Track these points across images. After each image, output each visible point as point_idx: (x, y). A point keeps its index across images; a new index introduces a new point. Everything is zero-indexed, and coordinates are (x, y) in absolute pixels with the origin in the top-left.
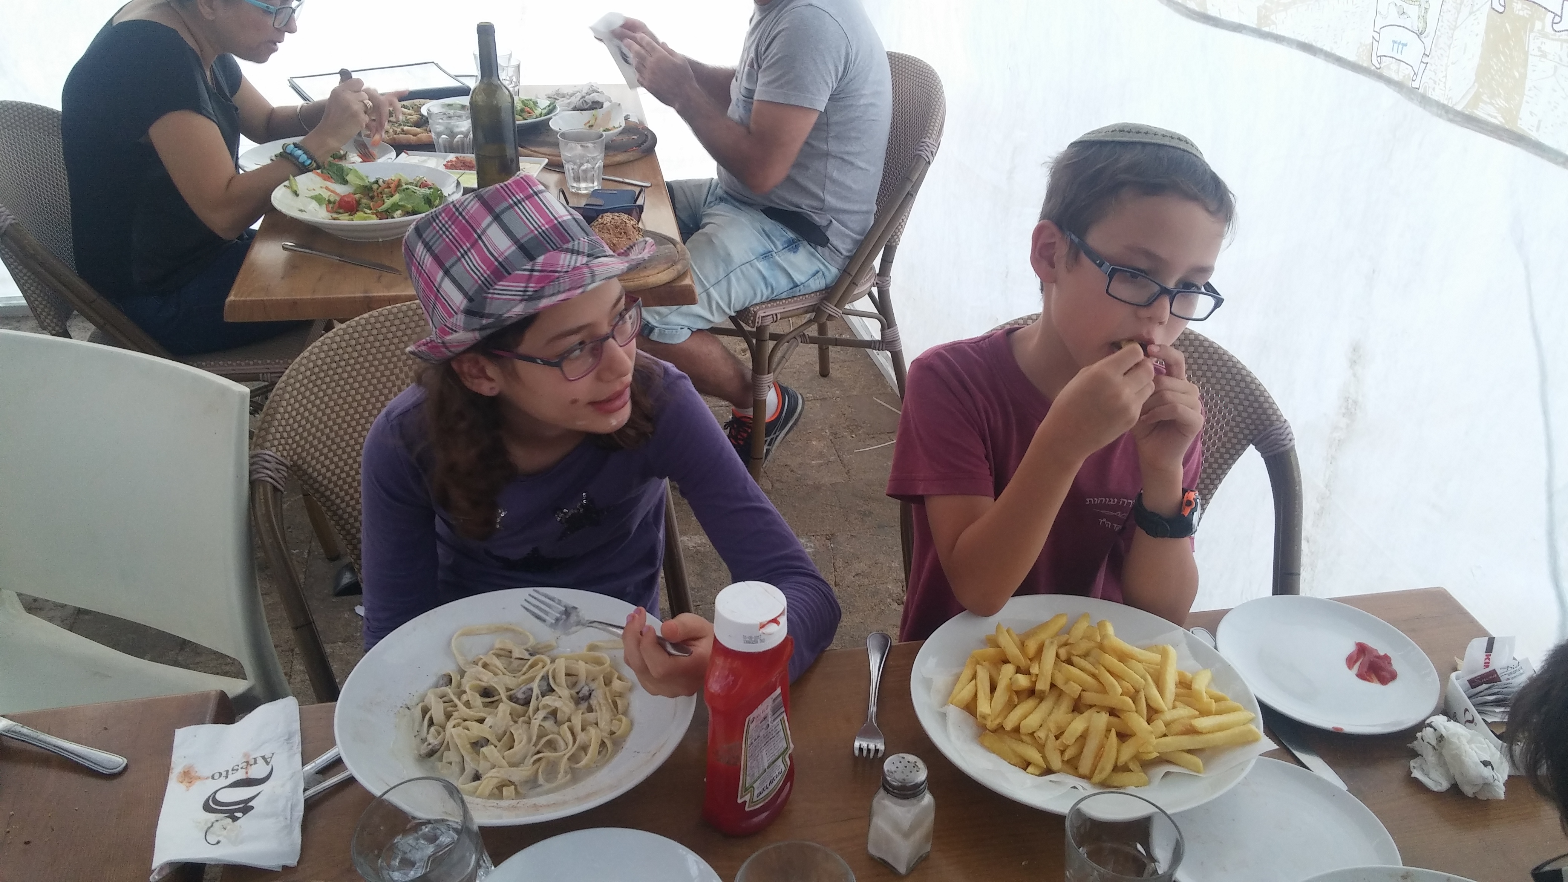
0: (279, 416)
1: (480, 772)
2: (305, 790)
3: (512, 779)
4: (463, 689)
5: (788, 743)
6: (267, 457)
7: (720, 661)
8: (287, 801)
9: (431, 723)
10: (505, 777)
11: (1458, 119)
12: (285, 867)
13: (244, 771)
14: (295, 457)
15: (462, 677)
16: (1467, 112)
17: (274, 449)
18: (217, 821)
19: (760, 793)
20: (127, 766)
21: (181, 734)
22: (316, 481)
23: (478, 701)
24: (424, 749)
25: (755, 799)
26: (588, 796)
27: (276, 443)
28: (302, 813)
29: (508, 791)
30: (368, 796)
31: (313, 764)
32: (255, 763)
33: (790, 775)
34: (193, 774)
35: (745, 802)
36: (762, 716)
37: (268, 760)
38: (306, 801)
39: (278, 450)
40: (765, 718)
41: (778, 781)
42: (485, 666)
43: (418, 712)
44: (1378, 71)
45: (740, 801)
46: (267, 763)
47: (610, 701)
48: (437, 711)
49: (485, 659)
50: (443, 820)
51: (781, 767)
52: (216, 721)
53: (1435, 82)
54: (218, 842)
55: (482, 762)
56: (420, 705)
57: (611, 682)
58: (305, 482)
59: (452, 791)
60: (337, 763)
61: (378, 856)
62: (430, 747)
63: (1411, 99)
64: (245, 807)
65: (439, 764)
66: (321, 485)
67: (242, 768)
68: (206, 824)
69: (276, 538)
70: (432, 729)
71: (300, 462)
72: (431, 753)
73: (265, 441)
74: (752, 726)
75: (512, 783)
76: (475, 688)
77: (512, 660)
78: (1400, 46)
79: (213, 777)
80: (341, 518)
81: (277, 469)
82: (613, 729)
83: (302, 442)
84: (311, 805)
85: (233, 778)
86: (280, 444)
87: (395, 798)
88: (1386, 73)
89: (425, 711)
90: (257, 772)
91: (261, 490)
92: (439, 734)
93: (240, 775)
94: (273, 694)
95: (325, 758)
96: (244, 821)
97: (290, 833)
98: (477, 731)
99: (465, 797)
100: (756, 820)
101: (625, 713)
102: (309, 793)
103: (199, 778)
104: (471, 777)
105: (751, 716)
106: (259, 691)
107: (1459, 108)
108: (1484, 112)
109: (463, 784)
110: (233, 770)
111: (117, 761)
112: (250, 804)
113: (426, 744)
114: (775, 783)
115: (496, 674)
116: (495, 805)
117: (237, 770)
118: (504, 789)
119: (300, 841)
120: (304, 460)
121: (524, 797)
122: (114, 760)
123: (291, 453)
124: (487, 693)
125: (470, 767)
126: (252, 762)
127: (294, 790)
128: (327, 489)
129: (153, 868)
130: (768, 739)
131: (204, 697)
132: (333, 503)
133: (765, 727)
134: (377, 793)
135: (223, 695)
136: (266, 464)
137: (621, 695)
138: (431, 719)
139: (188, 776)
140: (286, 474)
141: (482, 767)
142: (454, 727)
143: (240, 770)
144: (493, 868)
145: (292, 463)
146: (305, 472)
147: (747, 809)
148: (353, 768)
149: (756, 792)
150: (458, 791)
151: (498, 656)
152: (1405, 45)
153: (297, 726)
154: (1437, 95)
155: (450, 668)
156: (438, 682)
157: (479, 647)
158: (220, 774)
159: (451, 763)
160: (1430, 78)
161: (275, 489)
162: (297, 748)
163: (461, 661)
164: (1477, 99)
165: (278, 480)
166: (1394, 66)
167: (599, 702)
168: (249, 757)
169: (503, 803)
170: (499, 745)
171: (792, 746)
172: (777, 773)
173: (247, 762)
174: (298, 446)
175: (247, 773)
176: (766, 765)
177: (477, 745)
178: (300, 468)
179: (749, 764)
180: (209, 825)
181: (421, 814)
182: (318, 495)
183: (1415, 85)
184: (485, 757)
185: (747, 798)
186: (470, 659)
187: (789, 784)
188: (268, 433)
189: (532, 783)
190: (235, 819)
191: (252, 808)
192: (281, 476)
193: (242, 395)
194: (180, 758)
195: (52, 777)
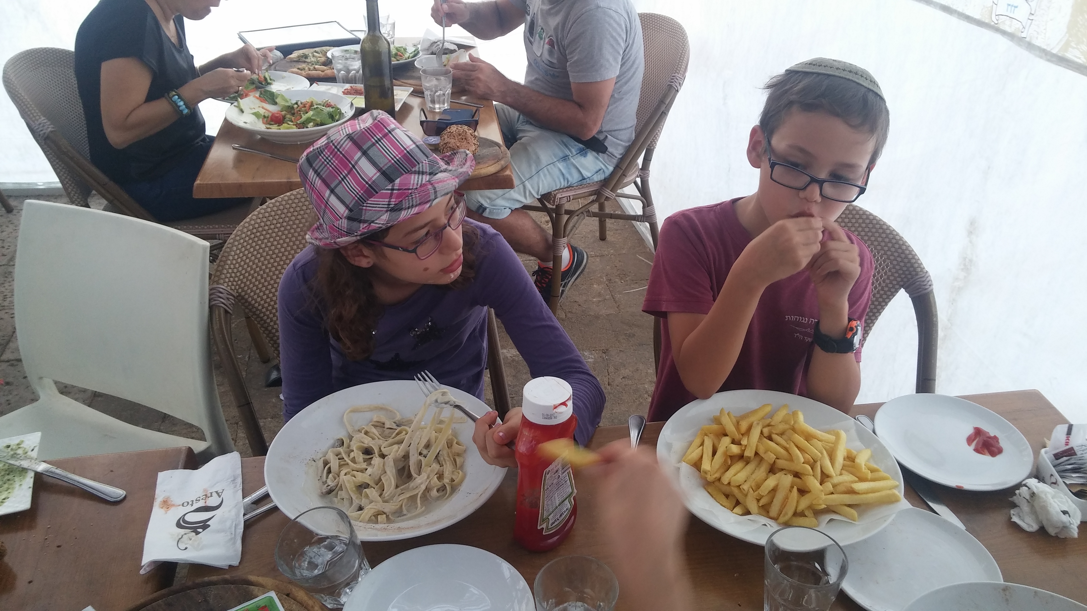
0: (229, 262)
1: (363, 505)
2: (244, 515)
3: (385, 511)
4: (351, 448)
5: (572, 489)
6: (221, 290)
7: (526, 432)
8: (233, 522)
9: (329, 471)
10: (381, 509)
11: (1054, 59)
12: (230, 566)
13: (204, 501)
14: (240, 290)
15: (350, 441)
16: (1060, 55)
17: (226, 284)
18: (185, 534)
19: (553, 523)
20: (125, 497)
21: (162, 476)
22: (253, 307)
23: (360, 457)
24: (325, 489)
25: (550, 527)
26: (435, 523)
27: (227, 280)
28: (242, 530)
29: (381, 518)
30: (287, 518)
31: (250, 498)
32: (211, 496)
33: (574, 511)
34: (170, 503)
35: (543, 528)
36: (555, 470)
37: (220, 494)
38: (245, 522)
39: (228, 286)
40: (557, 471)
41: (566, 515)
42: (366, 433)
43: (321, 464)
44: (996, 25)
45: (539, 528)
46: (220, 496)
47: (452, 459)
48: (334, 464)
49: (366, 428)
50: (337, 536)
51: (568, 505)
52: (185, 468)
53: (1038, 33)
54: (186, 548)
55: (363, 499)
56: (322, 459)
57: (452, 446)
58: (247, 307)
59: (343, 516)
60: (266, 497)
61: (293, 560)
62: (329, 487)
63: (1020, 45)
64: (204, 525)
65: (335, 499)
66: (257, 310)
67: (202, 499)
68: (178, 536)
69: (227, 346)
70: (331, 476)
71: (243, 294)
72: (330, 492)
73: (220, 279)
74: (548, 476)
75: (385, 513)
76: (359, 448)
77: (385, 429)
78: (1013, 8)
79: (183, 505)
80: (270, 332)
81: (228, 298)
82: (454, 477)
83: (245, 280)
84: (248, 525)
85: (196, 506)
86: (230, 281)
87: (305, 521)
88: (1002, 27)
89: (326, 463)
90: (213, 502)
91: (217, 312)
92: (335, 479)
93: (201, 504)
94: (223, 450)
95: (257, 493)
96: (204, 535)
97: (234, 543)
98: (361, 478)
99: (352, 522)
100: (550, 541)
101: (462, 467)
102: (247, 517)
103: (173, 505)
104: (357, 508)
105: (547, 470)
106: (214, 449)
107: (1055, 51)
108: (1072, 55)
109: (352, 513)
110: (196, 500)
111: (119, 493)
112: (208, 523)
113: (326, 485)
114: (563, 516)
115: (373, 439)
116: (372, 527)
117: (199, 500)
118: (379, 517)
119: (241, 549)
120: (246, 292)
121: (393, 522)
122: (117, 492)
123: (237, 287)
124: (368, 452)
125: (356, 502)
126: (209, 495)
127: (237, 515)
128: (261, 312)
129: (143, 564)
130: (559, 485)
131: (178, 451)
132: (265, 322)
133: (557, 477)
134: (292, 517)
135: (190, 450)
136: (221, 295)
137: (459, 455)
138: (330, 468)
139: (166, 504)
140: (233, 302)
141: (364, 502)
142: (346, 474)
143: (201, 500)
144: (370, 569)
145: (237, 294)
146: (246, 301)
147: (544, 534)
148: (276, 501)
149: (550, 522)
150: (347, 517)
151: (375, 426)
152: (1016, 7)
153: (239, 471)
154: (1038, 42)
155: (342, 435)
156: (335, 444)
157: (363, 420)
158: (188, 503)
159: (343, 499)
160: (1035, 31)
161: (226, 312)
162: (239, 486)
163: (350, 431)
164: (1067, 46)
165: (228, 305)
166: (1008, 22)
167: (444, 459)
168: (207, 492)
169: (377, 526)
170: (376, 487)
171: (575, 491)
172: (565, 509)
173: (206, 495)
174: (242, 282)
175: (205, 502)
176: (558, 503)
177: (362, 487)
178: (243, 298)
179: (545, 502)
180: (180, 537)
181: (322, 532)
182: (255, 317)
183: (1023, 35)
184: (367, 496)
185: (544, 526)
186: (357, 428)
187: (573, 517)
188: (222, 273)
189: (399, 513)
190: (198, 533)
191: (209, 526)
192: (231, 303)
193: (204, 247)
194: (161, 491)
195: (76, 503)
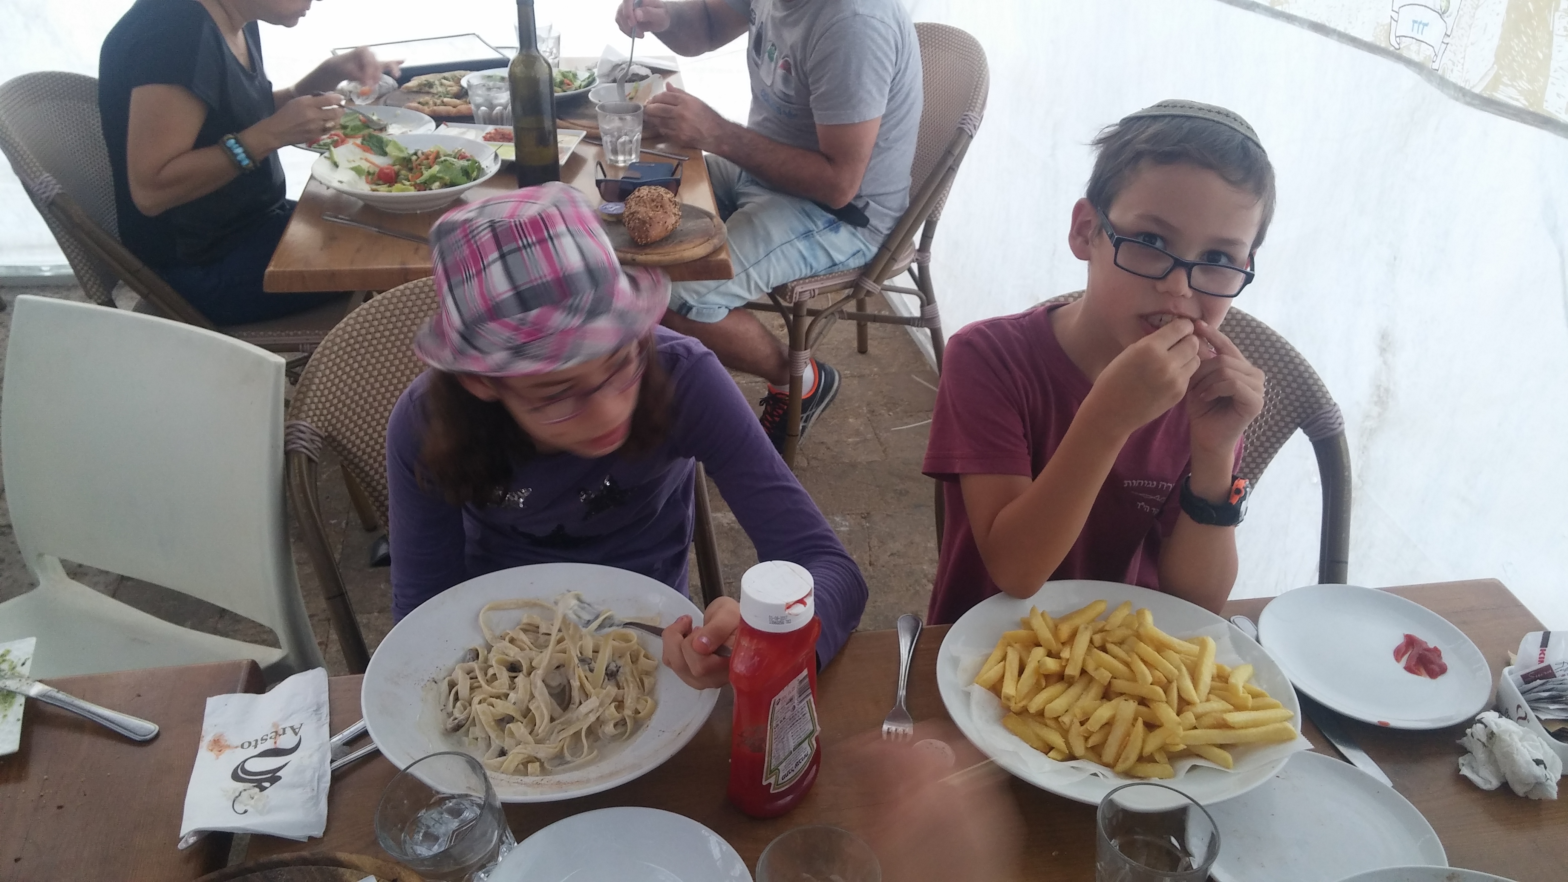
0: (314, 387)
1: (506, 748)
2: (332, 761)
3: (538, 756)
4: (490, 663)
5: (814, 725)
6: (302, 428)
7: (745, 643)
8: (314, 773)
9: (456, 699)
10: (533, 754)
11: (1477, 102)
12: (311, 838)
13: (273, 741)
14: (330, 429)
15: (489, 652)
16: (1485, 95)
17: (309, 420)
18: (245, 790)
19: (786, 776)
20: (157, 735)
21: (212, 703)
22: (350, 452)
23: (504, 676)
24: (450, 724)
25: (780, 781)
26: (611, 775)
27: (311, 413)
28: (329, 785)
29: (533, 767)
30: (394, 769)
31: (341, 736)
32: (284, 733)
33: (816, 759)
34: (223, 743)
35: (770, 784)
36: (789, 698)
37: (297, 730)
38: (333, 772)
39: (313, 422)
40: (791, 700)
41: (804, 764)
42: (512, 641)
43: (444, 686)
44: (1397, 51)
45: (764, 783)
46: (296, 734)
47: (638, 680)
48: (463, 688)
49: (511, 634)
50: (467, 795)
51: (807, 750)
52: (246, 691)
53: (1454, 64)
54: (246, 812)
55: (507, 739)
56: (447, 679)
57: (637, 659)
58: (340, 453)
59: (475, 766)
60: (363, 736)
61: (402, 830)
62: (456, 721)
63: (1430, 81)
64: (273, 777)
65: (465, 739)
66: (355, 456)
67: (271, 738)
68: (234, 792)
69: (310, 510)
70: (458, 704)
71: (335, 433)
72: (458, 728)
73: (300, 411)
74: (777, 708)
75: (538, 760)
76: (502, 662)
77: (539, 635)
78: (1421, 26)
79: (242, 746)
80: (375, 489)
81: (312, 440)
82: (640, 708)
83: (337, 414)
84: (337, 777)
85: (262, 748)
86: (315, 415)
87: (420, 773)
88: (1405, 53)
89: (452, 685)
90: (286, 742)
91: (296, 461)
92: (465, 709)
93: (269, 745)
94: (306, 664)
95: (352, 729)
96: (273, 792)
97: (317, 804)
98: (503, 707)
99: (488, 773)
100: (782, 802)
101: (651, 693)
102: (336, 764)
103: (228, 747)
104: (497, 753)
105: (777, 698)
106: (292, 661)
107: (1477, 90)
108: (1502, 95)
109: (487, 760)
110: (262, 739)
111: (149, 727)
112: (278, 774)
113: (452, 718)
114: (801, 765)
115: (522, 649)
116: (519, 781)
117: (266, 740)
118: (529, 765)
119: (326, 812)
120: (339, 431)
121: (550, 773)
122: (147, 727)
123: (326, 424)
124: (514, 668)
125: (496, 743)
126: (281, 732)
127: (322, 762)
128: (361, 460)
129: (181, 835)
130: (794, 721)
131: (235, 666)
132: (367, 475)
133: (791, 708)
134: (402, 767)
135: (254, 665)
136: (302, 435)
137: (647, 673)
138: (457, 693)
139: (218, 745)
140: (320, 445)
141: (507, 743)
142: (480, 703)
143: (269, 740)
144: (516, 844)
145: (327, 434)
146: (340, 444)
147: (772, 791)
148: (378, 741)
149: (781, 775)
150: (481, 767)
151: (525, 631)
152: (1426, 25)
153: (325, 697)
154: (1454, 77)
155: (477, 643)
156: (465, 656)
157: (507, 621)
158: (250, 743)
159: (477, 739)
160: (1450, 60)
161: (310, 460)
162: (326, 720)
163: (488, 637)
164: (1496, 81)
165: (314, 451)
166: (1414, 46)
167: (626, 680)
168: (278, 727)
169: (526, 779)
170: (525, 721)
171: (818, 728)
172: (803, 756)
173: (276, 732)
174: (333, 417)
175: (275, 743)
176: (792, 745)
177: (503, 721)
178: (334, 439)
179: (774, 746)
180: (237, 794)
181: (445, 789)
182: (352, 467)
183: (1435, 66)
184: (512, 734)
185: (772, 780)
186: (498, 633)
187: (815, 767)
188: (303, 403)
189: (559, 759)
190: (263, 789)
191: (280, 778)
192: (316, 447)
193: (278, 366)
194: (210, 727)
195: (86, 743)
